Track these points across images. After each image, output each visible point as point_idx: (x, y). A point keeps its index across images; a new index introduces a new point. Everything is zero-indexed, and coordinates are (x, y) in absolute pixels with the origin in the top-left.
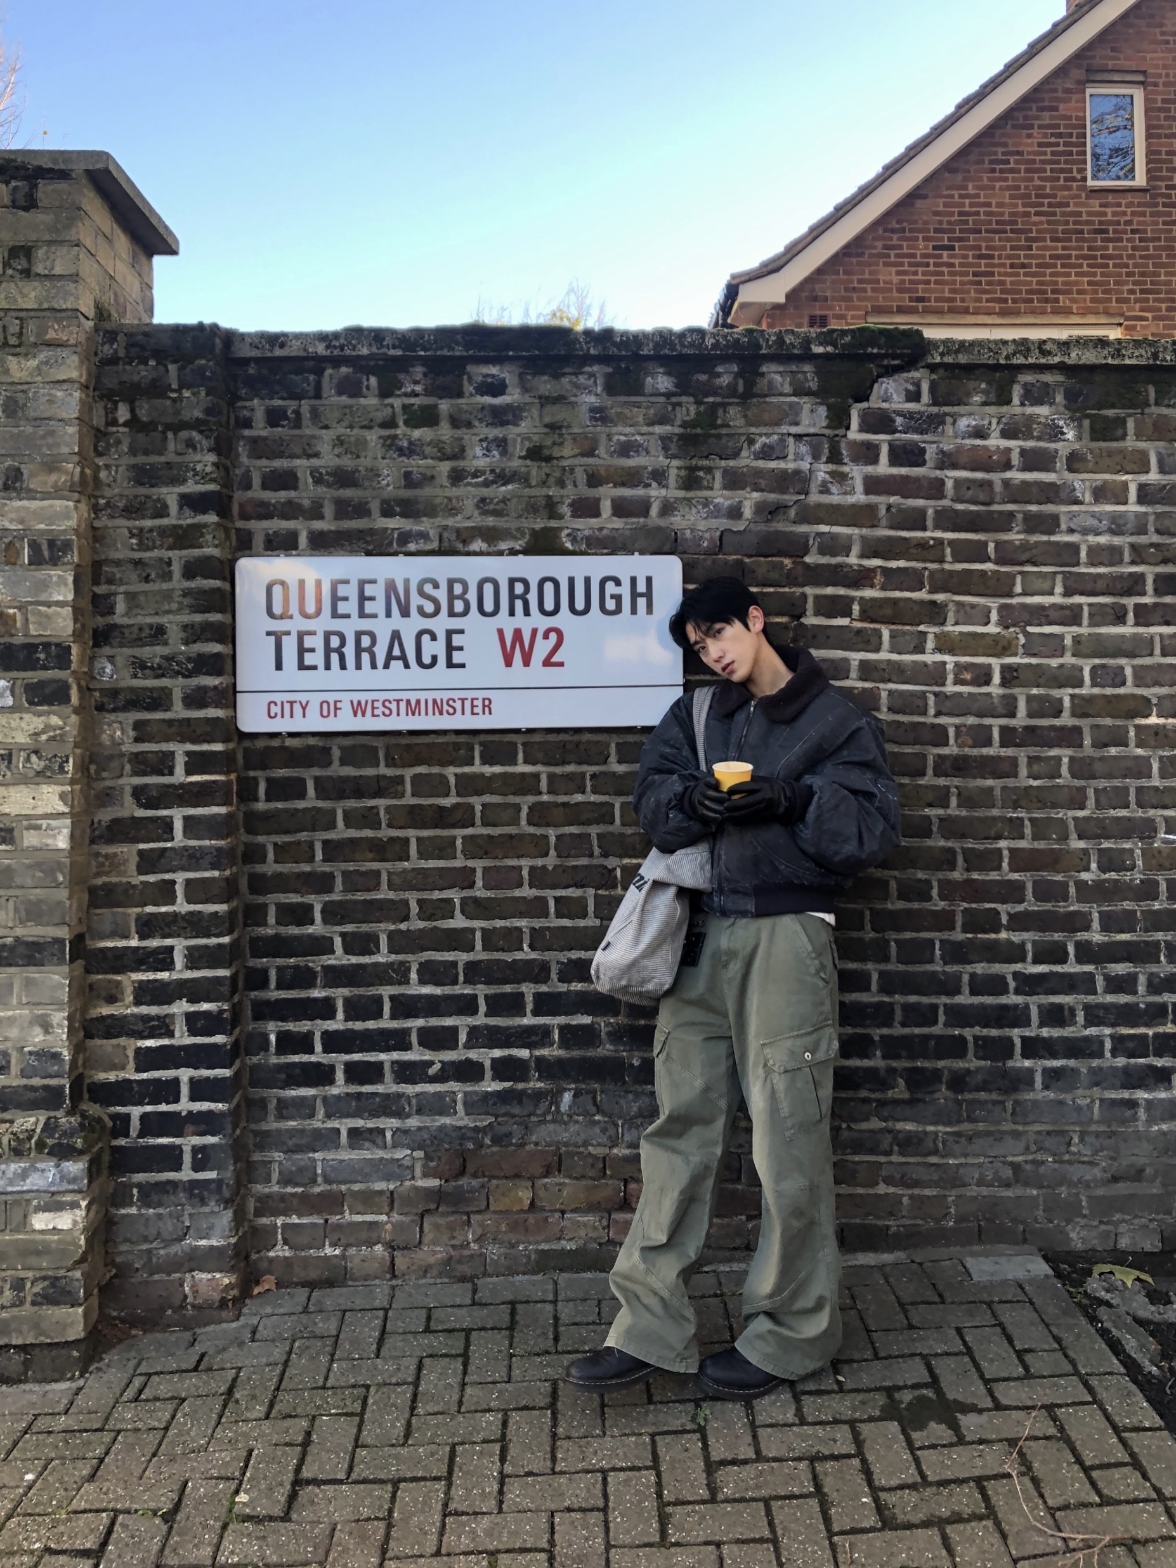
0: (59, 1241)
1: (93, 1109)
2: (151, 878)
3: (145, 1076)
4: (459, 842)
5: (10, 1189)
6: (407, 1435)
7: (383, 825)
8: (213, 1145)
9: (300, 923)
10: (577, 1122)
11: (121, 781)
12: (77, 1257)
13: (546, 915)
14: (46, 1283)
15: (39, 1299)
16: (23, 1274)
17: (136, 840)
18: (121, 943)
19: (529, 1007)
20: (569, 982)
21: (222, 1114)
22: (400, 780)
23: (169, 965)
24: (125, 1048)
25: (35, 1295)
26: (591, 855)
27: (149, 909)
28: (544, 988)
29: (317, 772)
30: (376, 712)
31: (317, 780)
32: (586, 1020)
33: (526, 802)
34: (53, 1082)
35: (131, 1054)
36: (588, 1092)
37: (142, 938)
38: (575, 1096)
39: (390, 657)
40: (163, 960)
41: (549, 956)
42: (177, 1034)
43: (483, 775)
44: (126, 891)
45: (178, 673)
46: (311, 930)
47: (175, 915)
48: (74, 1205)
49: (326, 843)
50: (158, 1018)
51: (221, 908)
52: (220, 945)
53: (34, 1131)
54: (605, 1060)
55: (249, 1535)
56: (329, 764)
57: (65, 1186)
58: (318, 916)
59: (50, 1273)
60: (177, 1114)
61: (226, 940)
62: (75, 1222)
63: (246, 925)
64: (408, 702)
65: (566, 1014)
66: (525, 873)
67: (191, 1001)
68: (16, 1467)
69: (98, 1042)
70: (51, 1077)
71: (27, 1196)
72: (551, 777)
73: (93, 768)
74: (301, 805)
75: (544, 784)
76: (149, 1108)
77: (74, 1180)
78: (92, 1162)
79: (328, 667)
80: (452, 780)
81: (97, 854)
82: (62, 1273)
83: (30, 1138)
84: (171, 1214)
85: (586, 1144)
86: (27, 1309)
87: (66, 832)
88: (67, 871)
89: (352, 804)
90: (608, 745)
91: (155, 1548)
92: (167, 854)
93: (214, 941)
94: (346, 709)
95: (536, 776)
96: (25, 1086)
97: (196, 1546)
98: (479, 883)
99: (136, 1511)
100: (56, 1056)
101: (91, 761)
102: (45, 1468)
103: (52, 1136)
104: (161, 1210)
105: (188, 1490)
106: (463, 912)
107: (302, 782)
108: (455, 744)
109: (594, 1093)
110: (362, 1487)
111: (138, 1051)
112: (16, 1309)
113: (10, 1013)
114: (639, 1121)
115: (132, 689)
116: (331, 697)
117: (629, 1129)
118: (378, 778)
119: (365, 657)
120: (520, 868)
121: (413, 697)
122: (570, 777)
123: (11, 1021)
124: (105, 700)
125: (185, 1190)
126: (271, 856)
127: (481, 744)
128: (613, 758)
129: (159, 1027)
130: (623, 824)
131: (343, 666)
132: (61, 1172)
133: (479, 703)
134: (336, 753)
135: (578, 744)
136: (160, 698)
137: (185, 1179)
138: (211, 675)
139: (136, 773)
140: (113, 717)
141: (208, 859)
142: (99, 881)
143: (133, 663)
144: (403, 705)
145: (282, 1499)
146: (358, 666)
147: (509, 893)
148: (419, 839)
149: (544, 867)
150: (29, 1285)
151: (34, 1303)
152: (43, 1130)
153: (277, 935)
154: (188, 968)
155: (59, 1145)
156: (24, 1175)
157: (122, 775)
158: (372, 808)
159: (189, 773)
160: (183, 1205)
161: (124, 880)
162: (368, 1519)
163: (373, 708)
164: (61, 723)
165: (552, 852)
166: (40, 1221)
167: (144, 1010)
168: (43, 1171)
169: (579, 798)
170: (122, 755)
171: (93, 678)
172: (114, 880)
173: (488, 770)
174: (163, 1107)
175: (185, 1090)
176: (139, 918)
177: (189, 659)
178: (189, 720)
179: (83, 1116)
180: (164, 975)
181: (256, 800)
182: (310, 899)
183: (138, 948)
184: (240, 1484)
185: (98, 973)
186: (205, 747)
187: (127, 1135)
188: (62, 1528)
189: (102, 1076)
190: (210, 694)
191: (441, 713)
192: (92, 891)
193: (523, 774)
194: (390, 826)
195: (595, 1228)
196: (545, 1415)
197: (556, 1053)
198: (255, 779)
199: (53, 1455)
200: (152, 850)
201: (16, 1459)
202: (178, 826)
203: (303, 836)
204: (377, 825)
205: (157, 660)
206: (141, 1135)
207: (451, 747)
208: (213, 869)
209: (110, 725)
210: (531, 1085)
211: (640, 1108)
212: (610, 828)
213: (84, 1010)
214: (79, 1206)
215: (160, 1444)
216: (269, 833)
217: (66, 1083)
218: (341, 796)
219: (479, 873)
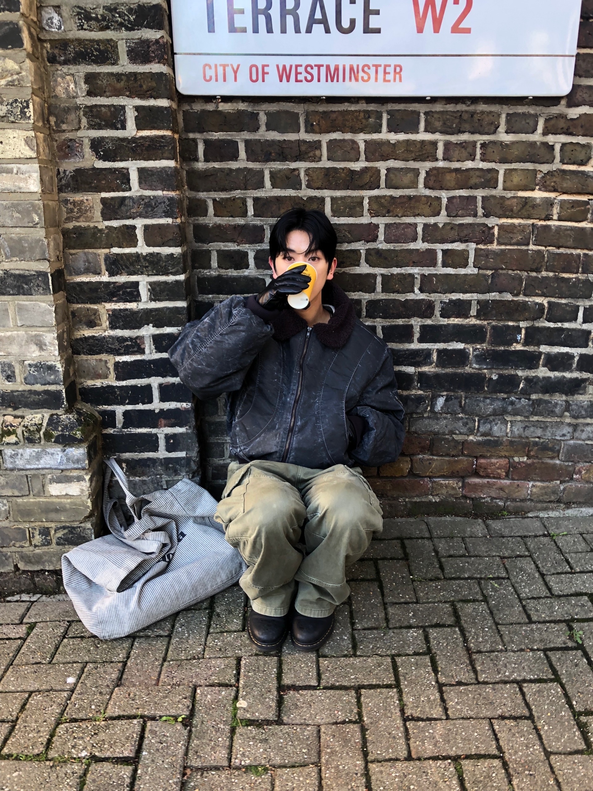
0: (71, 502)
1: (86, 408)
2: (115, 224)
3: (124, 383)
4: (366, 202)
5: (28, 467)
6: (355, 647)
7: (304, 186)
8: (181, 434)
9: (238, 267)
10: (445, 418)
11: (80, 134)
12: (87, 514)
13: (434, 265)
14: (66, 531)
15: (62, 541)
16: (47, 525)
17: (98, 189)
18: (95, 279)
19: (417, 335)
20: (449, 317)
21: (186, 411)
22: (317, 145)
23: (135, 297)
24: (106, 362)
25: (58, 538)
26: (475, 215)
27: (116, 250)
28: (429, 322)
29: (246, 135)
30: (300, 77)
31: (247, 143)
32: (460, 346)
33: (424, 167)
34: (52, 388)
35: (111, 366)
36: (456, 398)
37: (111, 274)
38: (446, 400)
39: (312, 21)
40: (131, 293)
41: (434, 297)
42: (147, 351)
43: (388, 141)
44: (94, 234)
45: (121, 25)
46: (246, 272)
47: (137, 255)
48: (79, 479)
49: (256, 200)
50: (131, 339)
51: (176, 251)
52: (177, 281)
53: (41, 424)
54: (471, 375)
55: (254, 738)
56: (256, 129)
57: (71, 465)
58: (251, 262)
59: (68, 524)
60: (152, 412)
61: (182, 277)
62: (82, 491)
63: (194, 267)
64: (328, 67)
65: (444, 342)
66: (420, 229)
67: (156, 326)
68: (59, 670)
69: (84, 357)
70: (49, 384)
71: (43, 472)
72: (447, 145)
73: (53, 120)
74: (234, 165)
75: (440, 153)
76: (130, 407)
77: (78, 461)
78: (89, 448)
79: (256, 30)
80: (362, 146)
81: (66, 201)
82: (76, 524)
83: (39, 430)
84: (152, 481)
85: (452, 433)
86: (54, 547)
87: (36, 176)
88: (41, 212)
89: (277, 166)
90: (499, 115)
91: (181, 752)
92: (127, 202)
93: (171, 278)
94: (273, 75)
95: (434, 144)
96: (30, 391)
97: (213, 748)
98: (381, 237)
99: (161, 717)
100: (51, 368)
101: (50, 113)
102: (82, 671)
103: (56, 429)
104: (145, 478)
105: (198, 697)
106: (367, 261)
107: (235, 144)
108: (366, 112)
109: (459, 398)
110: (332, 692)
111: (117, 364)
112: (46, 547)
113: (9, 334)
114: (491, 418)
115: (80, 41)
116: (259, 61)
117: (484, 423)
118: (300, 142)
119: (290, 19)
120: (415, 225)
121: (332, 62)
122: (463, 145)
123: (11, 340)
124: (56, 51)
125: (161, 465)
126: (211, 210)
127: (389, 112)
128: (502, 128)
129: (132, 346)
130: (504, 189)
131: (270, 30)
132: (66, 455)
133: (390, 70)
134: (263, 118)
135: (472, 114)
136: (106, 51)
137: (161, 457)
138: (152, 28)
139: (92, 127)
140: (65, 69)
141: (162, 207)
142: (70, 225)
143: (79, 14)
144: (323, 70)
145: (274, 704)
146: (284, 31)
147: (406, 246)
148: (333, 199)
149: (435, 224)
150: (53, 532)
151: (58, 544)
152: (48, 424)
153: (219, 277)
154: (151, 300)
155: (62, 435)
156: (38, 457)
157: (80, 128)
158: (294, 170)
159: (139, 127)
160: (161, 475)
161: (92, 225)
162: (344, 722)
163: (297, 73)
164: (16, 67)
165: (444, 212)
166: (55, 489)
167: (119, 333)
168: (52, 454)
169: (469, 164)
170: (78, 108)
171: (42, 29)
172: (83, 224)
173: (393, 137)
174: (140, 407)
175: (156, 394)
176: (107, 258)
177: (130, 10)
178: (135, 74)
179: (79, 413)
180: (132, 306)
181: (197, 160)
182: (245, 247)
183: (109, 283)
184: (237, 692)
185: (78, 303)
186: (152, 102)
187: (114, 426)
188: (102, 736)
189: (90, 383)
190: (153, 48)
191: (357, 80)
192: (66, 233)
193: (423, 142)
194: (309, 186)
195: (454, 488)
196: (455, 632)
197: (433, 370)
198: (195, 141)
199: (87, 659)
200: (112, 198)
201: (58, 663)
202: (134, 177)
203: (237, 193)
204: (297, 186)
205: (101, 11)
206: (125, 425)
207: (362, 115)
208: (167, 216)
209: (63, 78)
210: (414, 392)
211: (494, 409)
212: (494, 192)
213: (70, 331)
214: (84, 479)
215: (167, 650)
216: (209, 190)
217: (62, 388)
218: (267, 159)
219: (382, 230)
